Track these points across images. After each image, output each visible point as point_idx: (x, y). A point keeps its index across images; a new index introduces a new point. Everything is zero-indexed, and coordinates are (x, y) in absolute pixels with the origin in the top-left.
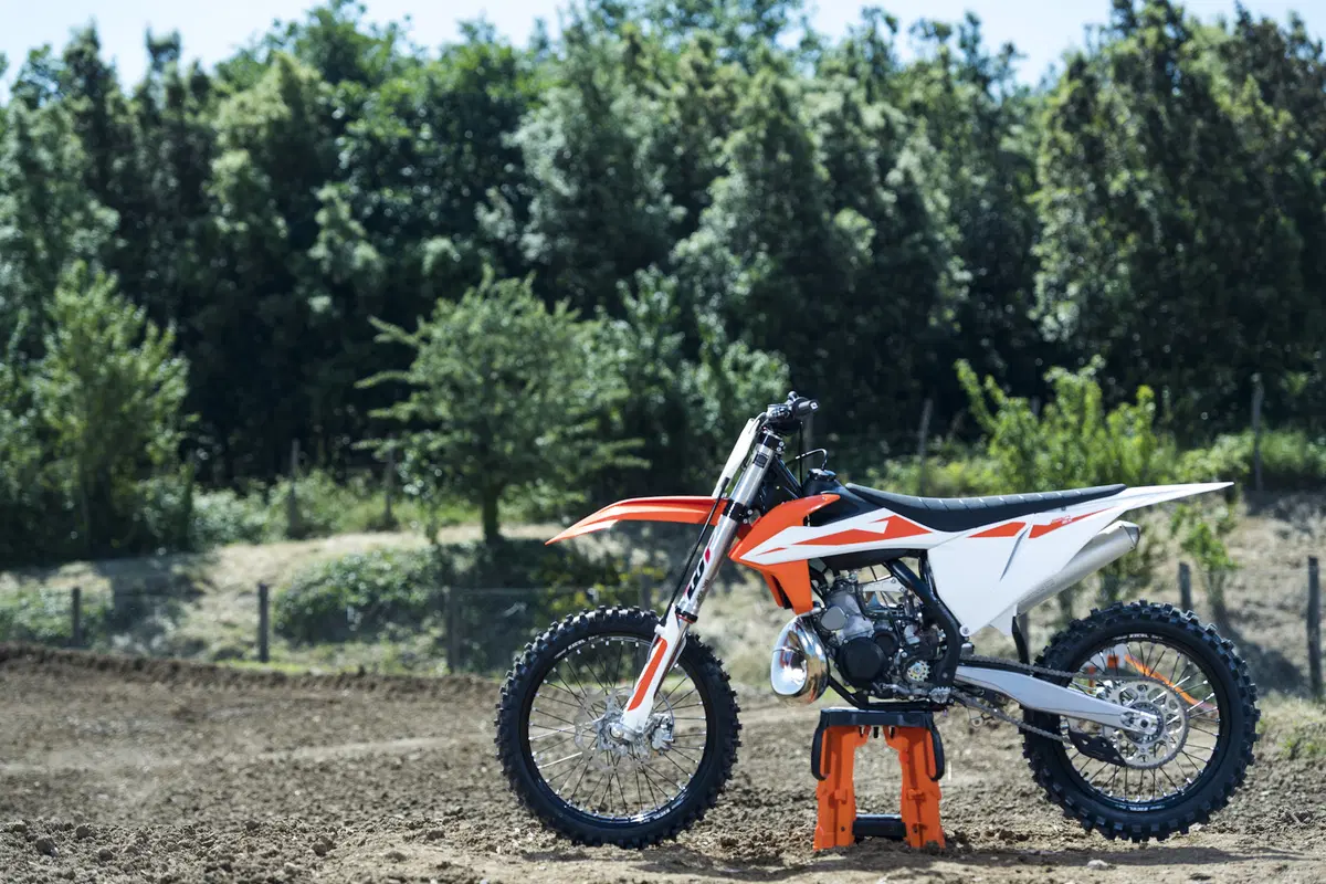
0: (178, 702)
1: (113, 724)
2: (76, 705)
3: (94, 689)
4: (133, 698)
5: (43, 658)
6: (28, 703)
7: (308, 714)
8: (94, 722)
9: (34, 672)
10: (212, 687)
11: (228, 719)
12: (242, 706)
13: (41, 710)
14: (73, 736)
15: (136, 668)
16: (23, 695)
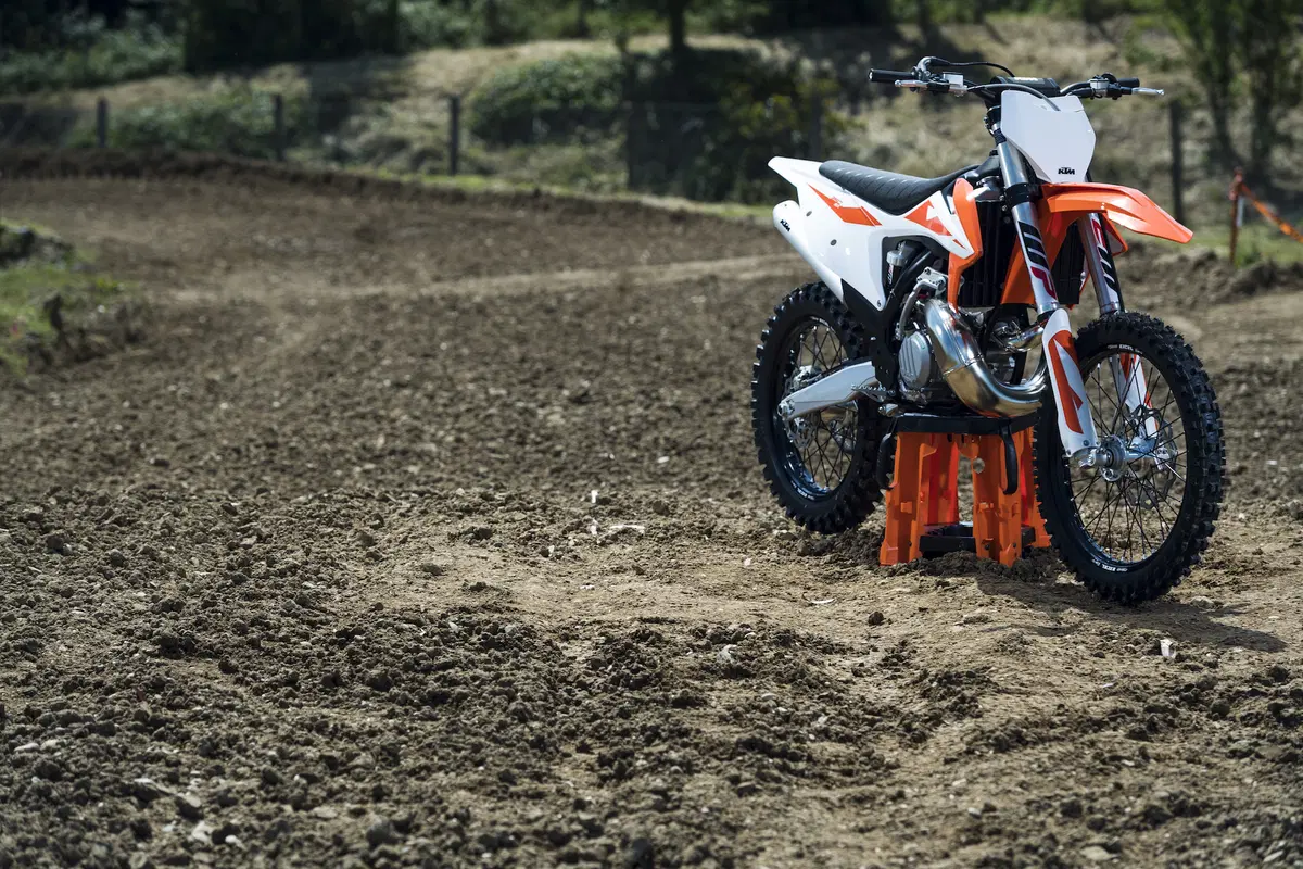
0: (363, 219)
1: (298, 243)
2: (264, 219)
3: (285, 202)
4: (320, 213)
5: (238, 170)
6: (220, 216)
7: (482, 235)
8: (278, 238)
9: (230, 183)
10: (398, 204)
11: (405, 239)
12: (420, 225)
13: (226, 224)
14: (257, 254)
15: (324, 183)
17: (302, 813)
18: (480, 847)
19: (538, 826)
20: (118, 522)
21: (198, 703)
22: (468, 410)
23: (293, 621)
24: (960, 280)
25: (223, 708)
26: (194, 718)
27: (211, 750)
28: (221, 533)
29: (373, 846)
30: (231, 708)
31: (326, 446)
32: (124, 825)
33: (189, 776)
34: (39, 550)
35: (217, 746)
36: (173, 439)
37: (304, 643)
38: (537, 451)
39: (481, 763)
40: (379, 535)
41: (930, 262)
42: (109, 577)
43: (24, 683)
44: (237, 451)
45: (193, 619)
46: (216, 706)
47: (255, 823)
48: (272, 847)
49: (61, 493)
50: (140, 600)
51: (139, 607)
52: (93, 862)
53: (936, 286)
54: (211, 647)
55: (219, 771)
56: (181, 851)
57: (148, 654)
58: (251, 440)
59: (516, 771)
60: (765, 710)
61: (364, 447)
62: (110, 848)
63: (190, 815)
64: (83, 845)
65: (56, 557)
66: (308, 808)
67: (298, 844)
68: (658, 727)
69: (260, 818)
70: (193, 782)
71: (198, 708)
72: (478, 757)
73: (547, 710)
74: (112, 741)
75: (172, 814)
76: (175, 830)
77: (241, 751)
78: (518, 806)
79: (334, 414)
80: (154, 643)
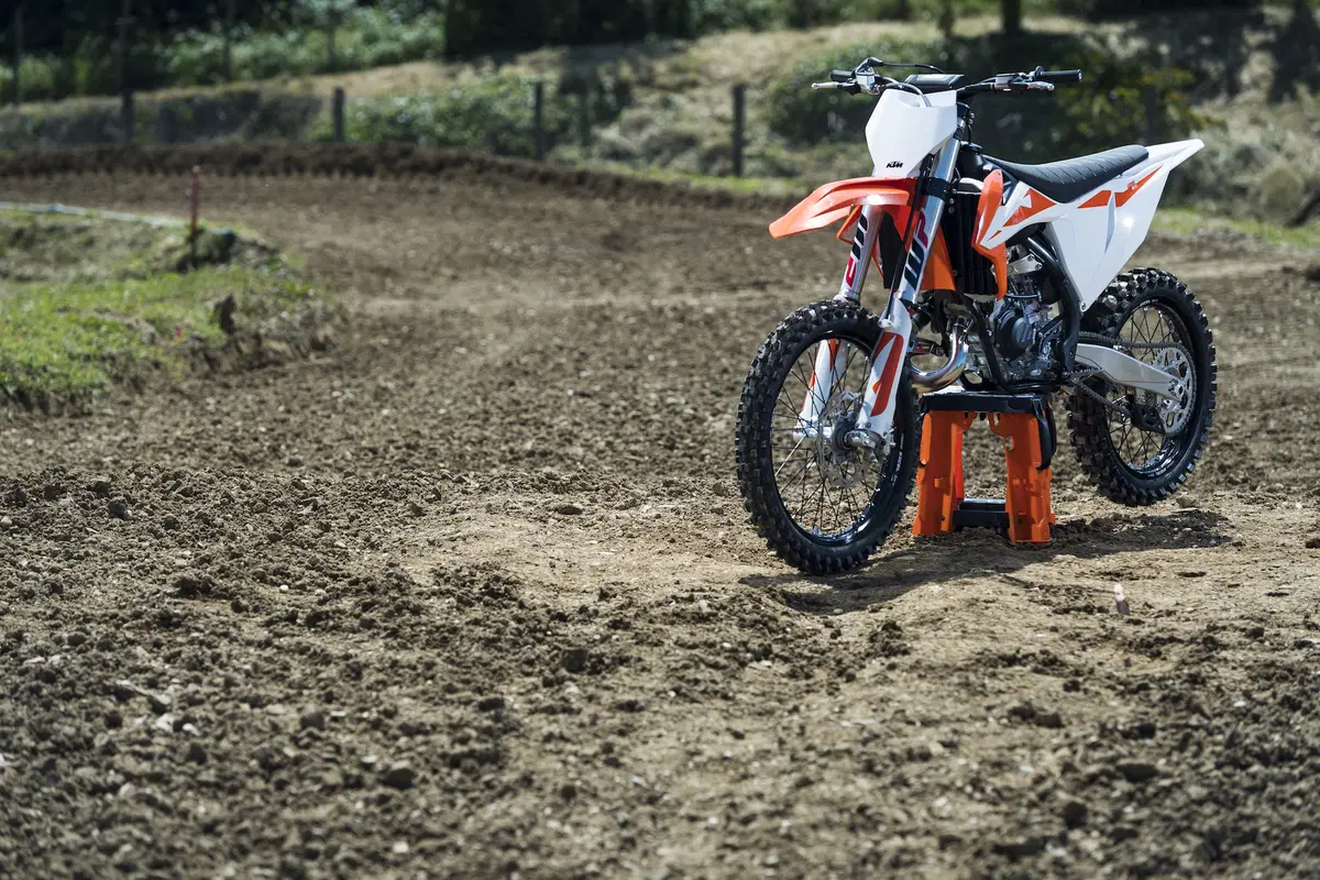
0: (616, 223)
1: (535, 249)
2: (503, 224)
3: (530, 205)
4: (570, 218)
6: (457, 219)
7: (743, 242)
8: (516, 244)
9: (472, 183)
10: (655, 207)
11: (657, 246)
12: (677, 231)
13: (464, 228)
14: (489, 262)
16: (455, 208)
17: (257, 711)
18: (398, 732)
19: (455, 721)
20: (182, 493)
21: (197, 630)
22: (634, 417)
23: (314, 573)
25: (219, 635)
26: (191, 642)
27: (196, 664)
28: (281, 505)
29: (304, 728)
30: (226, 635)
31: (468, 447)
32: (98, 715)
33: (168, 683)
34: (101, 515)
35: (202, 662)
36: (318, 441)
37: (319, 591)
38: (684, 455)
39: (432, 678)
40: (433, 508)
42: (158, 536)
43: (52, 617)
44: (374, 451)
45: (217, 568)
46: (213, 633)
47: (213, 716)
48: (219, 732)
49: (140, 469)
50: (183, 557)
51: (180, 562)
52: (61, 738)
54: (226, 590)
55: (198, 681)
56: (144, 736)
57: (170, 595)
58: (392, 442)
59: (460, 686)
60: (712, 645)
61: (512, 451)
62: (78, 729)
63: (159, 709)
64: (56, 725)
65: (116, 521)
66: (262, 706)
67: (241, 729)
68: (603, 655)
69: (219, 713)
70: (171, 689)
71: (195, 634)
72: (430, 673)
73: (515, 644)
74: (108, 655)
75: (144, 710)
76: (145, 723)
77: (222, 666)
78: (449, 710)
79: (494, 419)
80: (176, 586)
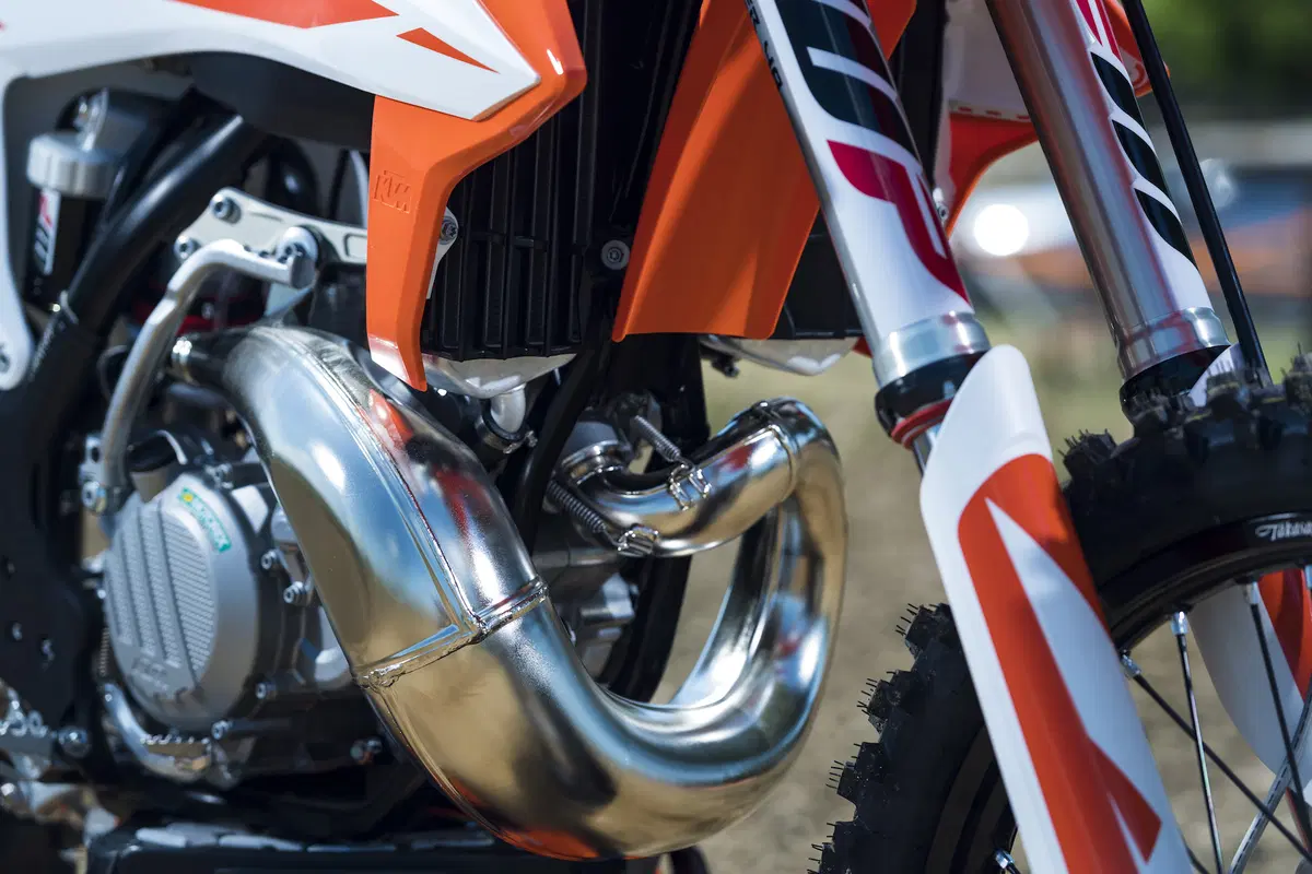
24: (440, 233)
41: (230, 169)
53: (280, 269)
